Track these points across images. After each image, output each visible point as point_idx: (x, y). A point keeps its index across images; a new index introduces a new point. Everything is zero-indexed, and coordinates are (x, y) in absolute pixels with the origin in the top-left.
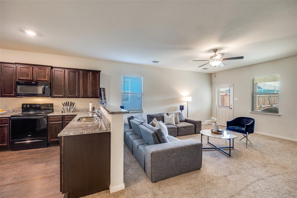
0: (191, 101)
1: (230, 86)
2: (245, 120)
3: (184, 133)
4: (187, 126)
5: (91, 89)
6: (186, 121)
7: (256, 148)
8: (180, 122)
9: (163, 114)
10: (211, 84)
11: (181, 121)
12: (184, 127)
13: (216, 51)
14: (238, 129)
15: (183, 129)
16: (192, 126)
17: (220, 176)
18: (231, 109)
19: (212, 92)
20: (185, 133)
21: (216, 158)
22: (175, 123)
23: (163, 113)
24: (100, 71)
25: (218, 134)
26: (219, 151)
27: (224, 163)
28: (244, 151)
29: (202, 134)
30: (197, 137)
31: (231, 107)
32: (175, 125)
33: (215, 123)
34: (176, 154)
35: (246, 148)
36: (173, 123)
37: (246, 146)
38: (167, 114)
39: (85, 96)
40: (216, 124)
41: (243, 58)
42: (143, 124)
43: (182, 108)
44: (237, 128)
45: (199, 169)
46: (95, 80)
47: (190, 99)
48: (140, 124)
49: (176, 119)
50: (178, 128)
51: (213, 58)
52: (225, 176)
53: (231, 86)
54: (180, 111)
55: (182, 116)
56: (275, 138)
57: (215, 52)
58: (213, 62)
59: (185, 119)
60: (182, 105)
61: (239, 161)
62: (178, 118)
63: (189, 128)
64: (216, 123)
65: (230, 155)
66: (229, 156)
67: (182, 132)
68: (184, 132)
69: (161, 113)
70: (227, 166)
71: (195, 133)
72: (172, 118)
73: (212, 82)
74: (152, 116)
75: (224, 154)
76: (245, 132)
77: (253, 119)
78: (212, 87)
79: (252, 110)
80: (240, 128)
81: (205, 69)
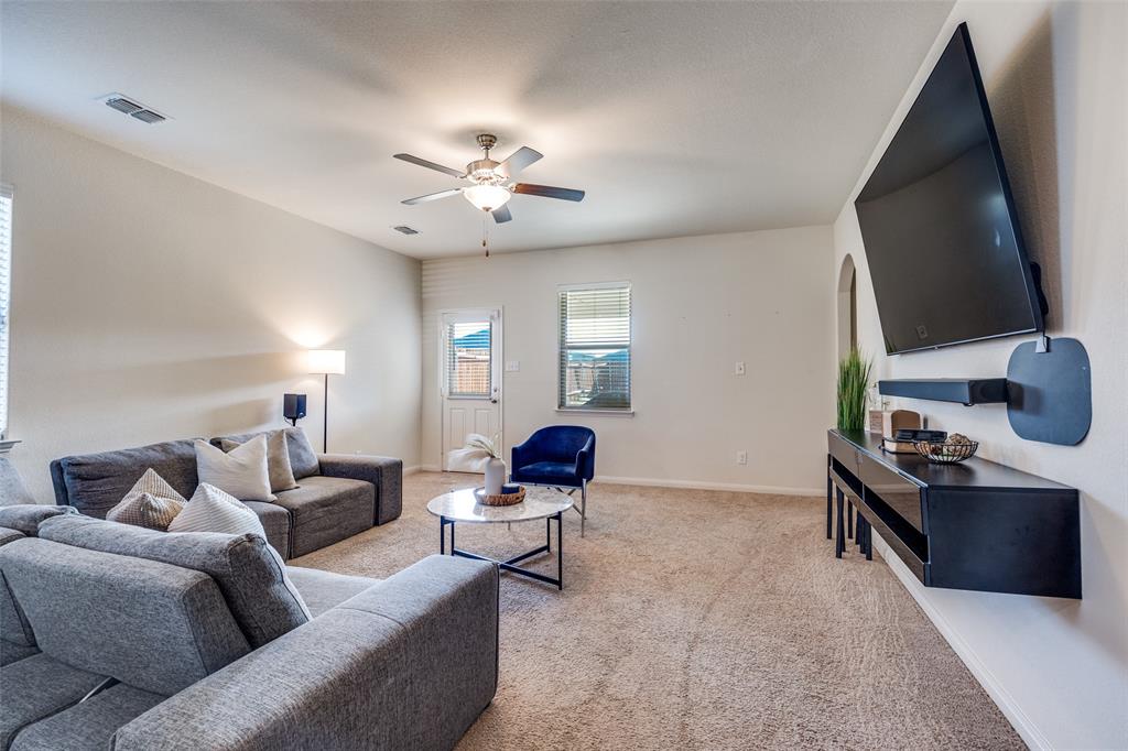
0: (342, 370)
1: (492, 317)
2: (564, 436)
3: (323, 534)
4: (340, 495)
6: (325, 470)
7: (605, 530)
8: (297, 480)
9: (191, 445)
10: (421, 303)
11: (301, 476)
12: (324, 503)
13: (491, 146)
14: (552, 472)
15: (320, 512)
16: (361, 491)
17: (583, 696)
18: (495, 402)
19: (422, 339)
20: (331, 531)
21: (520, 613)
22: (269, 490)
23: (188, 439)
25: (507, 504)
26: (512, 577)
27: (559, 627)
28: (585, 551)
29: (442, 518)
30: (390, 539)
31: (494, 396)
32: (274, 497)
33: (488, 458)
34: (391, 681)
35: (583, 537)
36: (258, 492)
37: (583, 531)
38: (217, 443)
40: (495, 462)
41: (580, 200)
42: (43, 527)
43: (295, 407)
44: (549, 469)
45: (488, 705)
47: (336, 362)
48: (19, 537)
49: (275, 463)
50: (293, 513)
51: (479, 171)
52: (601, 685)
53: (496, 316)
54: (286, 425)
55: (305, 449)
56: (624, 486)
57: (486, 147)
58: (479, 186)
59: (320, 463)
60: (296, 390)
61: (596, 597)
62: (288, 459)
63: (347, 504)
64: (493, 457)
65: (559, 583)
66: (556, 587)
67: (315, 531)
68: (324, 529)
69: (170, 438)
70: (575, 635)
71: (376, 524)
72: (257, 462)
73: (424, 296)
74: (104, 464)
75: (536, 585)
76: (575, 481)
77: (590, 432)
78: (422, 317)
79: (562, 404)
80: (559, 468)
81: (407, 230)
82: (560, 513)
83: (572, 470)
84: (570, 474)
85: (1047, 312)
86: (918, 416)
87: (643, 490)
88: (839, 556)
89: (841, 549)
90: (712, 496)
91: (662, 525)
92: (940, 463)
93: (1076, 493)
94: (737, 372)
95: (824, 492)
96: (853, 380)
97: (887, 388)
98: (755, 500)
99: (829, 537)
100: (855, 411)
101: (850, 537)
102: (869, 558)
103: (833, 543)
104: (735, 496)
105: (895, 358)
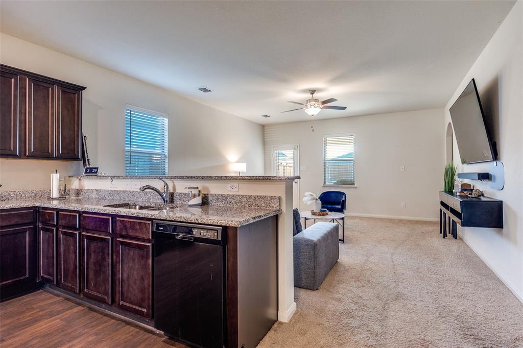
0: (245, 170)
5: (59, 134)
10: (264, 143)
14: (331, 208)
18: (296, 183)
19: (265, 157)
24: (84, 88)
25: (324, 214)
39: (42, 154)
40: (318, 202)
41: (344, 109)
45: (337, 262)
46: (69, 111)
53: (296, 148)
57: (312, 94)
64: (317, 199)
65: (343, 241)
76: (341, 210)
77: (344, 194)
78: (264, 148)
79: (325, 183)
80: (334, 206)
81: (266, 116)
82: (343, 218)
83: (340, 207)
84: (338, 208)
85: (497, 155)
86: (470, 185)
87: (361, 218)
88: (444, 237)
89: (445, 236)
90: (391, 221)
91: (372, 228)
92: (472, 197)
93: (502, 202)
94: (401, 170)
95: (439, 220)
96: (450, 174)
97: (460, 176)
98: (410, 222)
99: (441, 233)
100: (450, 184)
101: (449, 233)
102: (456, 238)
103: (442, 235)
104: (401, 221)
105: (465, 165)
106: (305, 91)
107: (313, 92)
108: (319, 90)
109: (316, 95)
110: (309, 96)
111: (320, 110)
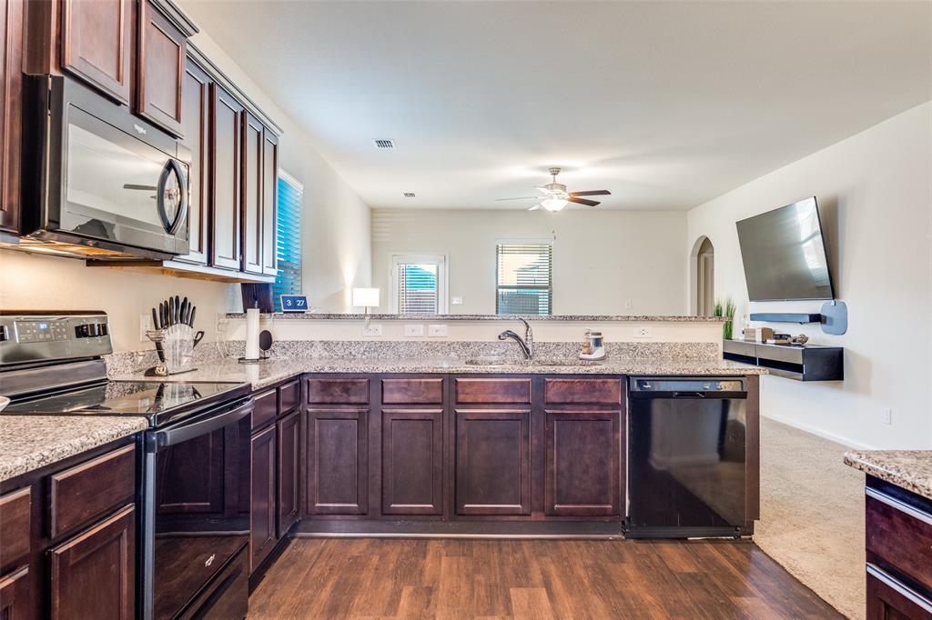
10: (372, 246)
19: (373, 275)
53: (442, 260)
57: (555, 174)
81: (410, 195)
85: (835, 292)
93: (842, 348)
106: (543, 169)
107: (555, 171)
108: (566, 169)
109: (560, 178)
110: (548, 175)
111: (567, 202)
